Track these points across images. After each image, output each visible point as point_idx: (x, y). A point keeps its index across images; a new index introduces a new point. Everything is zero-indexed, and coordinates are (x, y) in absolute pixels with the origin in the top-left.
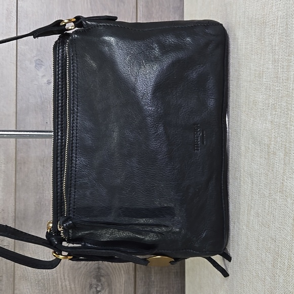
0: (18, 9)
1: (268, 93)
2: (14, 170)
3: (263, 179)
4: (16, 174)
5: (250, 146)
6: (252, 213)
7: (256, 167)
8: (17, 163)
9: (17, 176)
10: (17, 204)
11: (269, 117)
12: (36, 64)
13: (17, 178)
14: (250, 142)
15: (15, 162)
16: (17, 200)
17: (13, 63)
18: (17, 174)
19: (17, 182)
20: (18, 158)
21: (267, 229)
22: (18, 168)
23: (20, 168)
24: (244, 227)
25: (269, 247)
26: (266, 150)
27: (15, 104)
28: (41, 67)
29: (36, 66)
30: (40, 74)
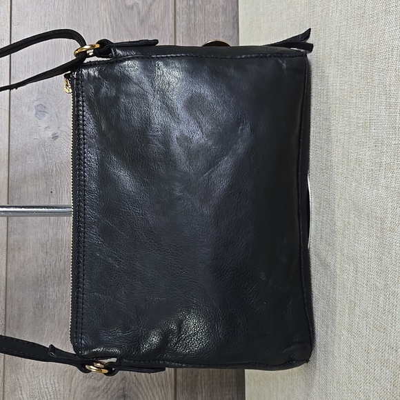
0: (12, 36)
1: (379, 149)
2: (5, 259)
3: (373, 265)
4: (7, 265)
5: (351, 221)
6: (357, 312)
7: (362, 249)
8: (9, 249)
9: (9, 267)
10: (8, 307)
11: (383, 181)
12: (37, 110)
13: (9, 271)
14: (352, 216)
15: (5, 248)
16: (8, 302)
17: (5, 110)
18: (9, 264)
19: (9, 277)
20: (11, 242)
21: (382, 334)
22: (10, 256)
23: (13, 256)
24: (344, 333)
25: (386, 358)
26: (379, 225)
27: (7, 166)
28: (44, 116)
29: (36, 114)
30: (43, 125)
